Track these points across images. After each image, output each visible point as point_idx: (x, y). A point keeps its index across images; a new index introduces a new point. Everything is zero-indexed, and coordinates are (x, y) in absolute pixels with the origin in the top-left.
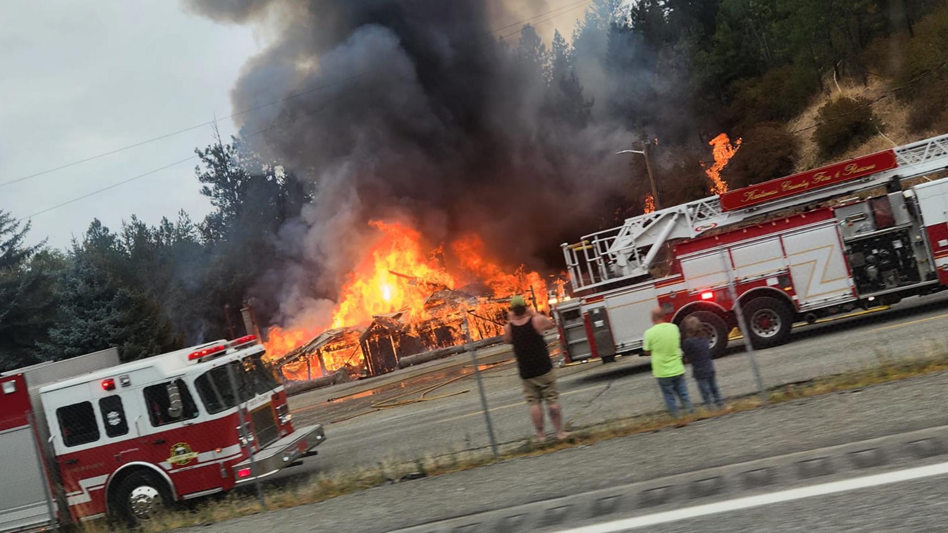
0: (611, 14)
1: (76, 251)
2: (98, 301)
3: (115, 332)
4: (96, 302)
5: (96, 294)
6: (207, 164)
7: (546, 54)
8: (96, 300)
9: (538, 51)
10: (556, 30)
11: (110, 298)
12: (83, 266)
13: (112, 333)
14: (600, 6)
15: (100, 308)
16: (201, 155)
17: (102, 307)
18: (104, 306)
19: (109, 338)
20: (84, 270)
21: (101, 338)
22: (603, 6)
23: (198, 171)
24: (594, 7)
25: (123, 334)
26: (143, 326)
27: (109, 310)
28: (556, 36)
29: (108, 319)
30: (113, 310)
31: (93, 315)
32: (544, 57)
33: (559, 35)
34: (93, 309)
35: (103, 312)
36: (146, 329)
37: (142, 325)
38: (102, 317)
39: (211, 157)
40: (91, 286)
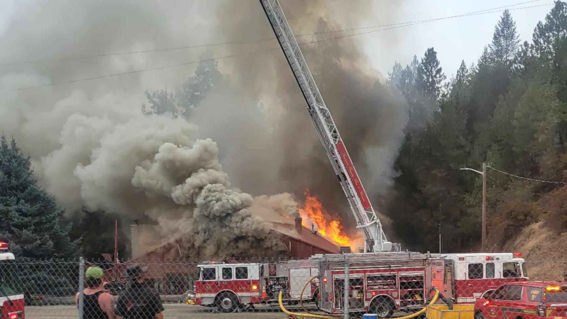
0: (505, 56)
1: (3, 146)
2: (11, 191)
3: (18, 219)
4: (10, 191)
5: (11, 185)
6: (152, 105)
7: (440, 77)
8: (9, 190)
9: (434, 73)
10: (463, 61)
11: (22, 191)
12: (6, 160)
13: (16, 220)
14: (498, 47)
15: (12, 197)
16: (149, 97)
17: (13, 197)
18: (16, 195)
19: (13, 223)
20: (5, 163)
21: (7, 221)
22: (500, 48)
23: (144, 109)
24: (492, 47)
25: (24, 222)
26: (43, 221)
27: (18, 200)
28: (461, 66)
29: (15, 207)
30: (22, 201)
31: (5, 201)
32: (438, 79)
33: (465, 66)
34: (6, 196)
35: (13, 200)
36: (46, 223)
37: (42, 219)
38: (12, 204)
39: (156, 100)
40: (8, 177)
